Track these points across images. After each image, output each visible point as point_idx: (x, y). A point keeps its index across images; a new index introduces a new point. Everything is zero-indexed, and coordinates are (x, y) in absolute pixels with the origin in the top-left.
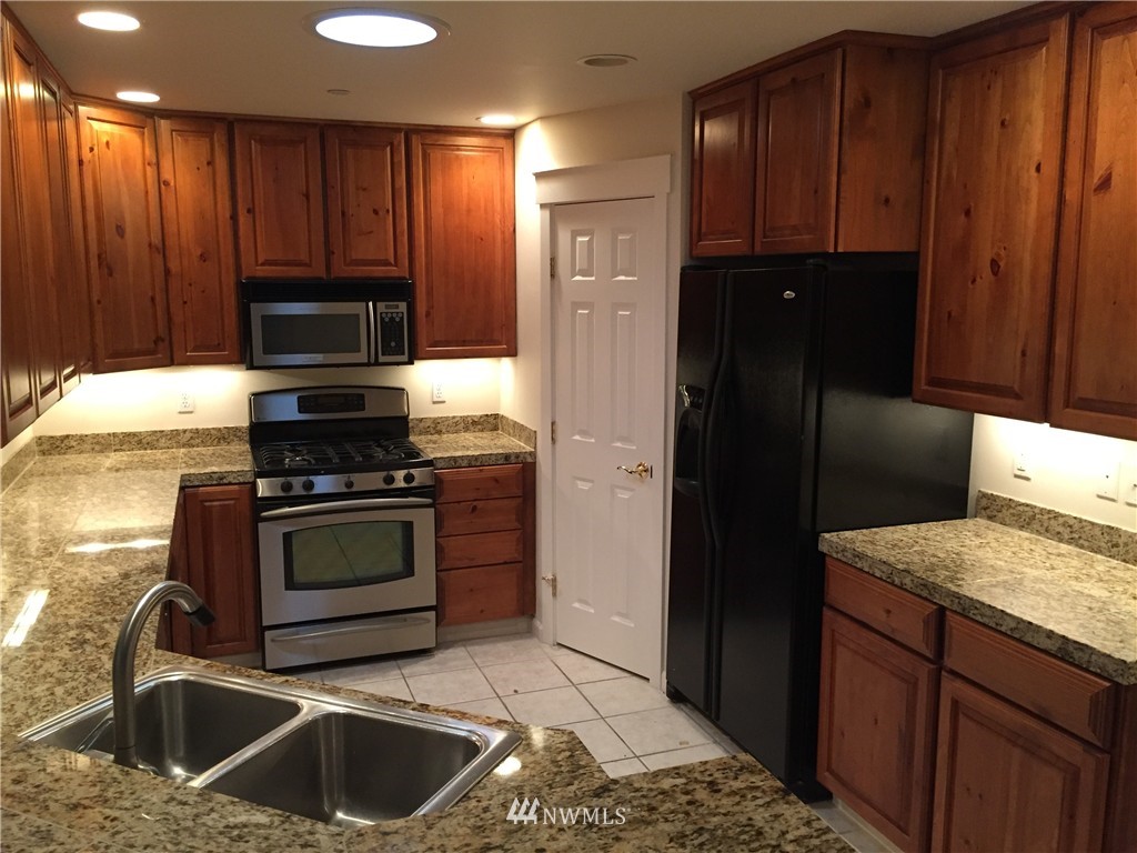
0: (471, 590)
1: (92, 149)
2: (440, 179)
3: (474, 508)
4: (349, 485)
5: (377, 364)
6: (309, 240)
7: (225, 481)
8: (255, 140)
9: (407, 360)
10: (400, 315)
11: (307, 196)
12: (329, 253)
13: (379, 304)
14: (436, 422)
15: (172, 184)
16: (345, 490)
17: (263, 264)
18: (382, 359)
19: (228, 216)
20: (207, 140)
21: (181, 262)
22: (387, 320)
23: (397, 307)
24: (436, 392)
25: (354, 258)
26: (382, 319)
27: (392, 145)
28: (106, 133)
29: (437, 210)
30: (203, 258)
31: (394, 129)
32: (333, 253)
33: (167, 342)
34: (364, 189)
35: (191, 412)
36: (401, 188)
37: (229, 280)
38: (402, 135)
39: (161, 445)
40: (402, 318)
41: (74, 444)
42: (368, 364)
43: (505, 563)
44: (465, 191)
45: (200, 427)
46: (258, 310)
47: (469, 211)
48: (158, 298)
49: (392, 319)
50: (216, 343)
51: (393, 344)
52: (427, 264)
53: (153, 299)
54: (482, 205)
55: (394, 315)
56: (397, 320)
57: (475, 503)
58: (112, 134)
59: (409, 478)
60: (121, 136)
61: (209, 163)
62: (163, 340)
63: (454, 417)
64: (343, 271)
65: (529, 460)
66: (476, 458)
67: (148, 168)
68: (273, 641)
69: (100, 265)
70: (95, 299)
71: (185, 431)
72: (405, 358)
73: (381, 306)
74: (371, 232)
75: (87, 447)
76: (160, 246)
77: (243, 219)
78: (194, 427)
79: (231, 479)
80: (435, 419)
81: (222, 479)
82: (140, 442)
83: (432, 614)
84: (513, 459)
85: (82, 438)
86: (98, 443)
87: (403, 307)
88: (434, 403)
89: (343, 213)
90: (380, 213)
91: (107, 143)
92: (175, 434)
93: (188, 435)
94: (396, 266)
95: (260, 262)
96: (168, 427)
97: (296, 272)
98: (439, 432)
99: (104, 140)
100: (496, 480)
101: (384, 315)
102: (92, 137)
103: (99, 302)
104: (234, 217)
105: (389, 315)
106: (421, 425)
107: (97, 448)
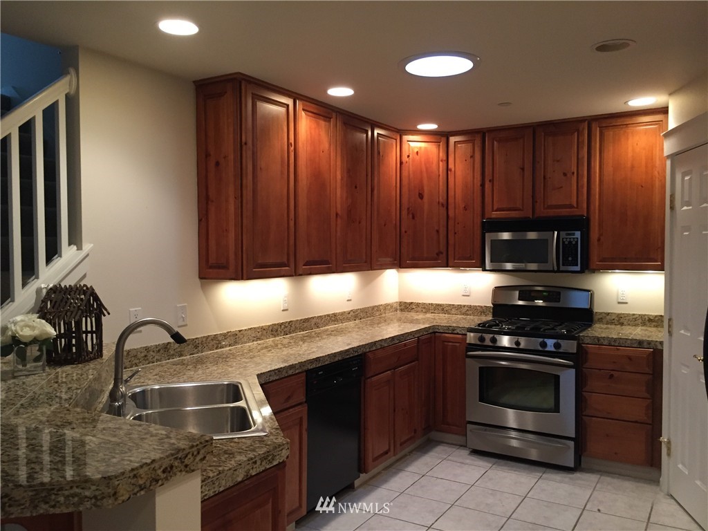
0: (607, 435)
1: (408, 156)
2: (611, 148)
3: (612, 376)
4: (518, 343)
5: (559, 271)
6: (523, 195)
7: (455, 332)
8: (496, 141)
9: (579, 270)
10: (576, 240)
11: (523, 169)
12: (534, 202)
13: (561, 233)
14: (620, 316)
15: (453, 170)
16: (515, 346)
17: (496, 211)
18: (562, 268)
19: (479, 185)
20: (471, 144)
21: (455, 211)
22: (566, 243)
23: (574, 234)
24: (620, 295)
25: (549, 204)
26: (563, 242)
27: (578, 131)
28: (417, 147)
29: (609, 169)
30: (465, 208)
31: (581, 120)
32: (537, 202)
33: (444, 254)
34: (558, 161)
35: (468, 296)
36: (583, 157)
37: (478, 221)
38: (586, 123)
39: (453, 312)
40: (577, 242)
41: (414, 307)
42: (553, 271)
43: (636, 422)
44: (630, 154)
45: (472, 305)
46: (489, 237)
47: (633, 167)
48: (441, 231)
49: (570, 242)
50: (469, 256)
51: (570, 259)
52: (599, 206)
53: (438, 231)
54: (643, 163)
55: (572, 240)
56: (574, 243)
57: (612, 372)
58: (420, 148)
59: (557, 346)
60: (425, 148)
61: (471, 157)
62: (442, 253)
63: (634, 315)
64: (542, 212)
65: (659, 347)
66: (615, 340)
67: (441, 163)
68: (471, 431)
69: (408, 213)
70: (403, 230)
71: (464, 306)
72: (578, 268)
73: (563, 234)
74: (561, 187)
75: (419, 309)
76: (445, 203)
77: (488, 185)
78: (469, 304)
79: (458, 331)
80: (619, 314)
81: (454, 330)
82: (443, 309)
83: (572, 444)
84: (645, 345)
85: (418, 305)
86: (424, 308)
87: (578, 234)
88: (619, 303)
89: (544, 177)
90: (568, 175)
91: (417, 152)
92: (460, 307)
93: (466, 308)
94: (577, 208)
95: (495, 209)
96: (457, 303)
97: (513, 214)
98: (622, 324)
99: (416, 150)
100: (630, 358)
101: (565, 240)
102: (409, 151)
103: (406, 232)
104: (483, 185)
105: (568, 240)
106: (608, 317)
107: (424, 310)
